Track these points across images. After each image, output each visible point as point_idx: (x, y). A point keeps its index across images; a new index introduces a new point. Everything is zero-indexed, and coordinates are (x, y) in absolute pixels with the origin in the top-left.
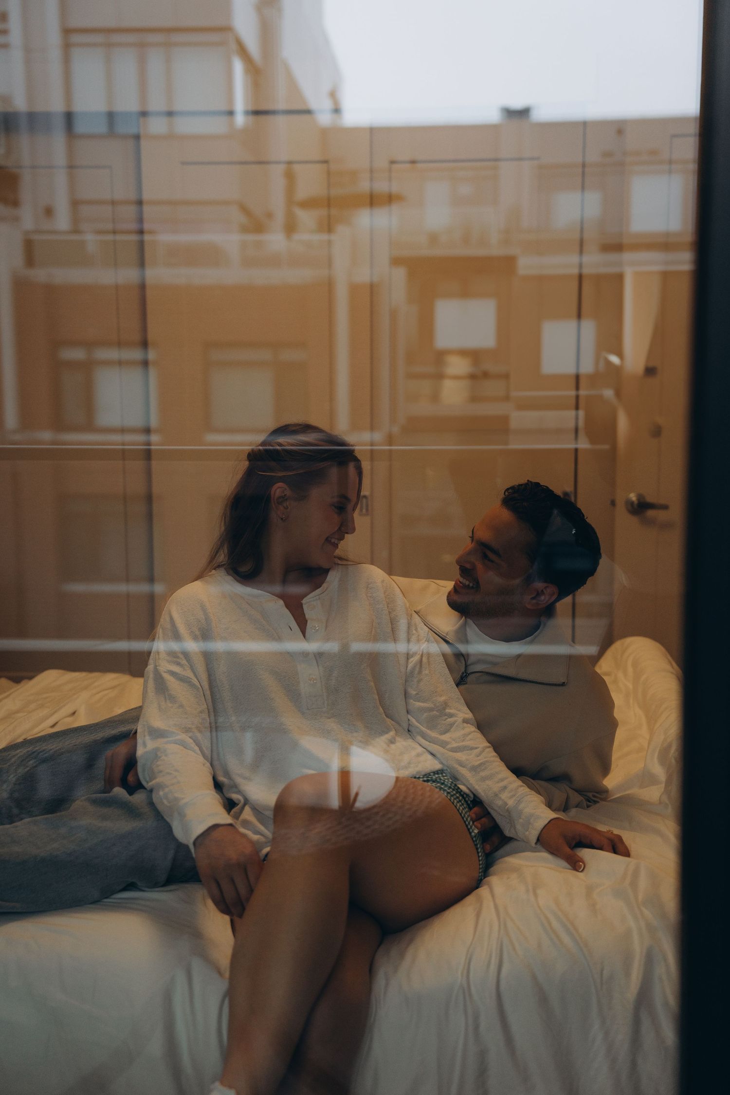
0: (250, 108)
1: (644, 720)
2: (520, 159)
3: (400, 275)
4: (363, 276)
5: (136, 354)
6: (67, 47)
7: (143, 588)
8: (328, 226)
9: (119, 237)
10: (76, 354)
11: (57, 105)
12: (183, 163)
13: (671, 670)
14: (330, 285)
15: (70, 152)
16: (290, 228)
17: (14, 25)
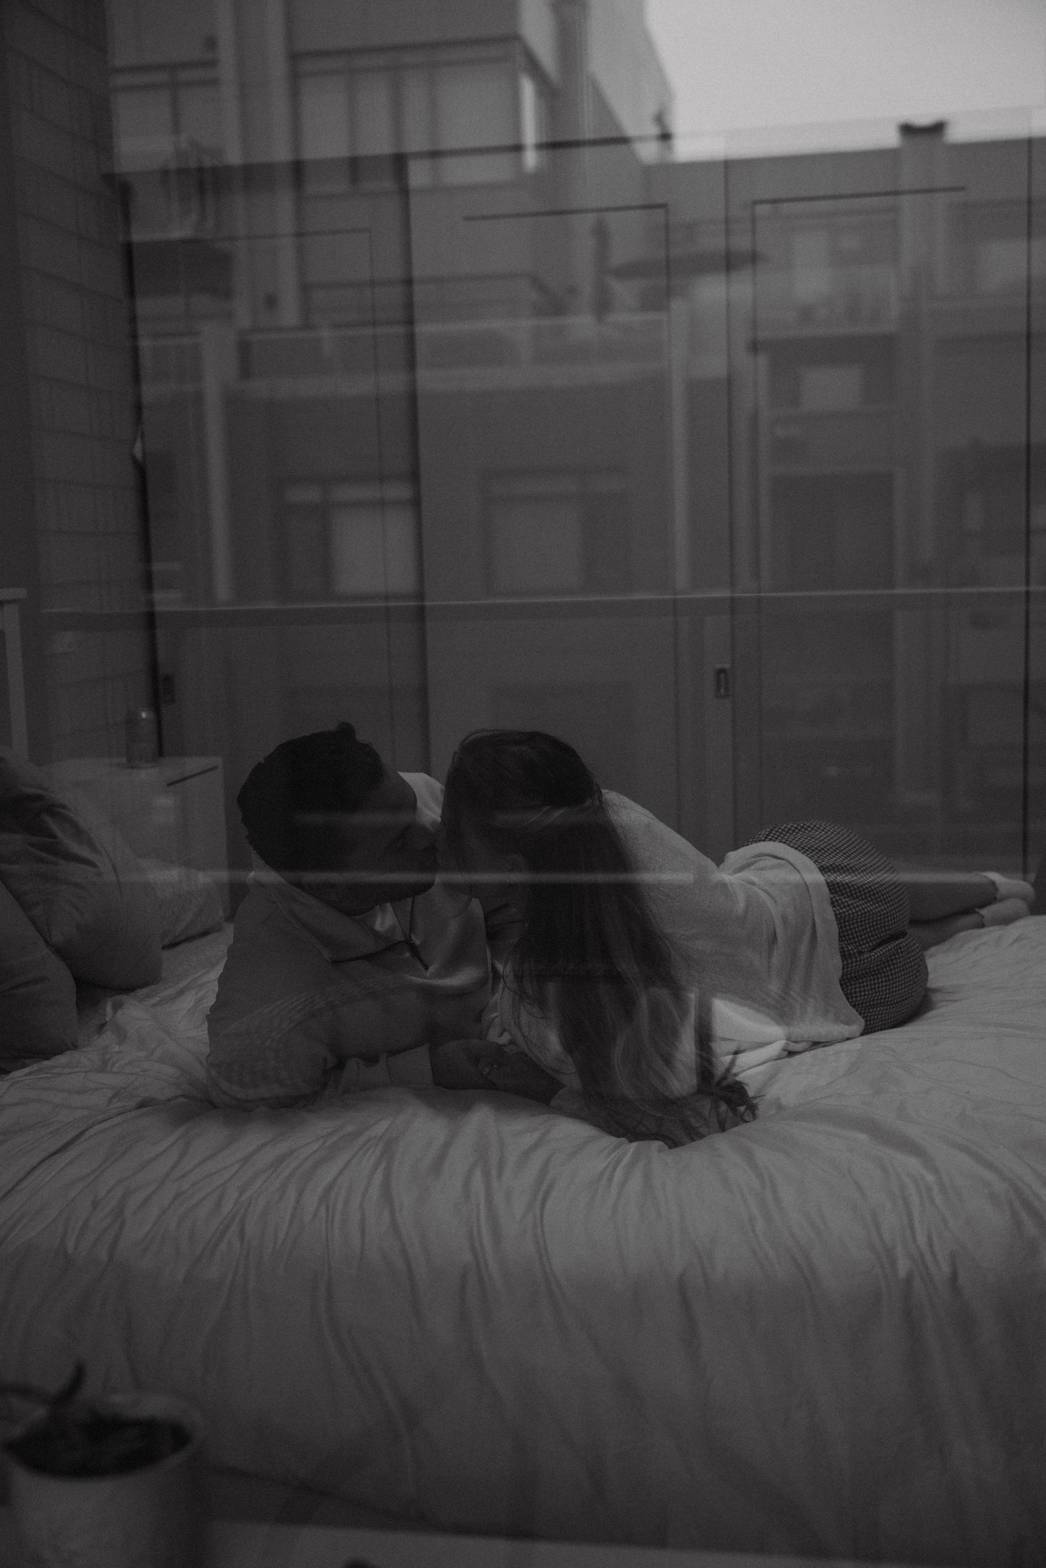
0: (545, 140)
2: (931, 191)
4: (714, 366)
5: (402, 491)
6: (295, 80)
9: (380, 331)
10: (308, 495)
11: (282, 153)
12: (468, 218)
14: (660, 382)
15: (300, 214)
16: (603, 306)
17: (226, 54)
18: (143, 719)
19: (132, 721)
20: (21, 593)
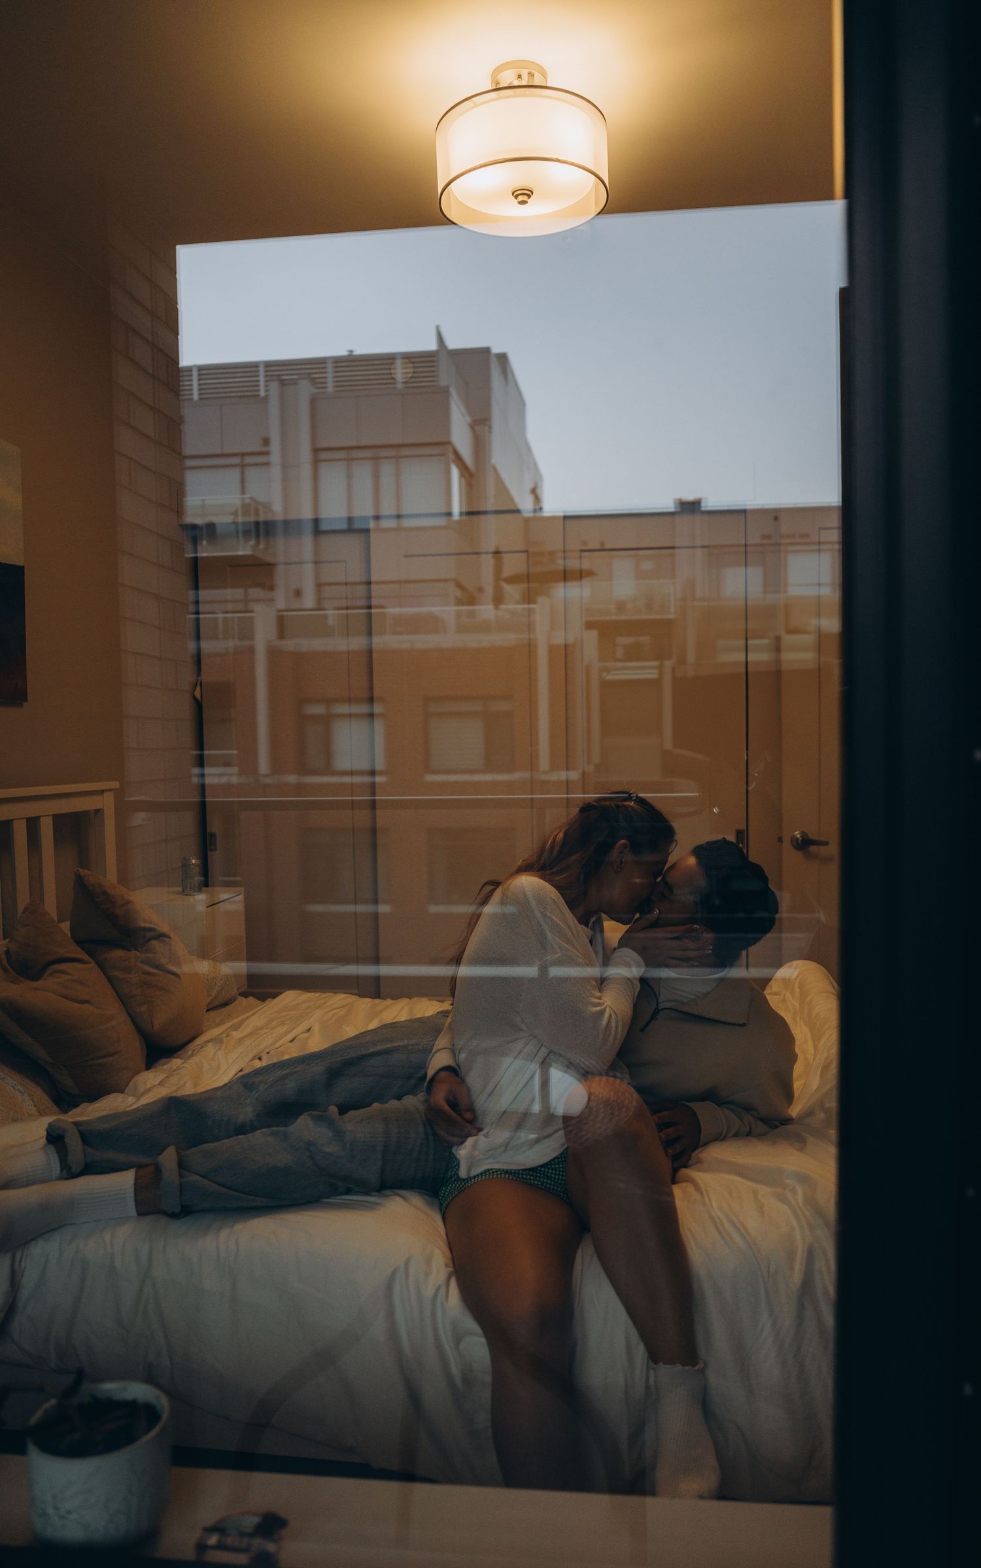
0: (464, 510)
1: (809, 1035)
2: (694, 547)
3: (592, 636)
4: (559, 639)
5: (363, 709)
6: (316, 463)
7: (370, 908)
8: (529, 598)
9: (350, 611)
10: (317, 710)
11: (307, 514)
12: (406, 556)
13: (833, 991)
14: (531, 647)
15: (317, 550)
16: (498, 600)
17: (275, 447)
18: (193, 864)
19: (185, 865)
20: (115, 784)
